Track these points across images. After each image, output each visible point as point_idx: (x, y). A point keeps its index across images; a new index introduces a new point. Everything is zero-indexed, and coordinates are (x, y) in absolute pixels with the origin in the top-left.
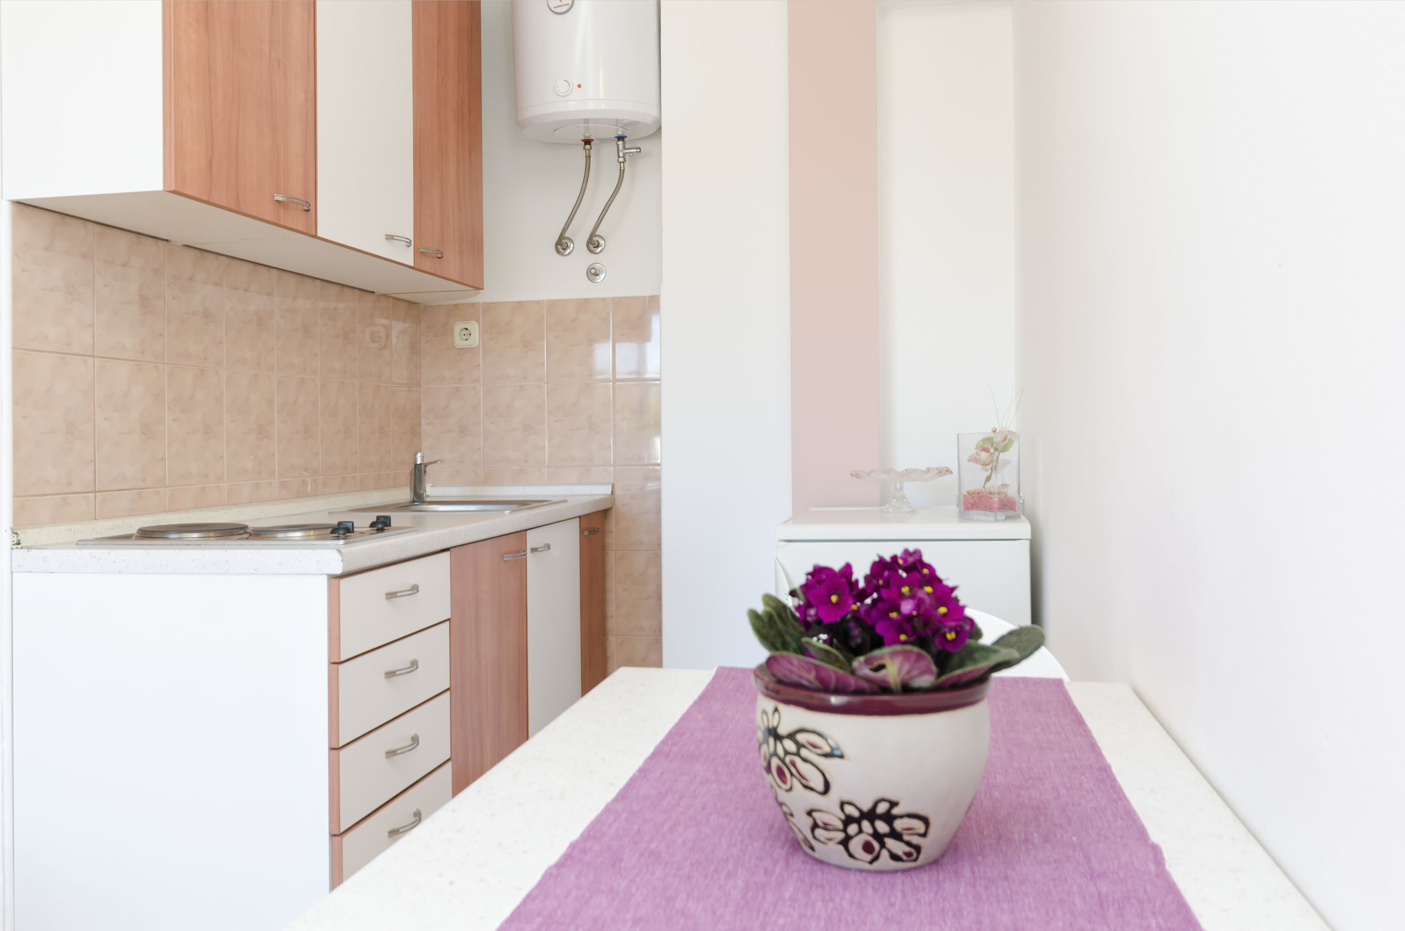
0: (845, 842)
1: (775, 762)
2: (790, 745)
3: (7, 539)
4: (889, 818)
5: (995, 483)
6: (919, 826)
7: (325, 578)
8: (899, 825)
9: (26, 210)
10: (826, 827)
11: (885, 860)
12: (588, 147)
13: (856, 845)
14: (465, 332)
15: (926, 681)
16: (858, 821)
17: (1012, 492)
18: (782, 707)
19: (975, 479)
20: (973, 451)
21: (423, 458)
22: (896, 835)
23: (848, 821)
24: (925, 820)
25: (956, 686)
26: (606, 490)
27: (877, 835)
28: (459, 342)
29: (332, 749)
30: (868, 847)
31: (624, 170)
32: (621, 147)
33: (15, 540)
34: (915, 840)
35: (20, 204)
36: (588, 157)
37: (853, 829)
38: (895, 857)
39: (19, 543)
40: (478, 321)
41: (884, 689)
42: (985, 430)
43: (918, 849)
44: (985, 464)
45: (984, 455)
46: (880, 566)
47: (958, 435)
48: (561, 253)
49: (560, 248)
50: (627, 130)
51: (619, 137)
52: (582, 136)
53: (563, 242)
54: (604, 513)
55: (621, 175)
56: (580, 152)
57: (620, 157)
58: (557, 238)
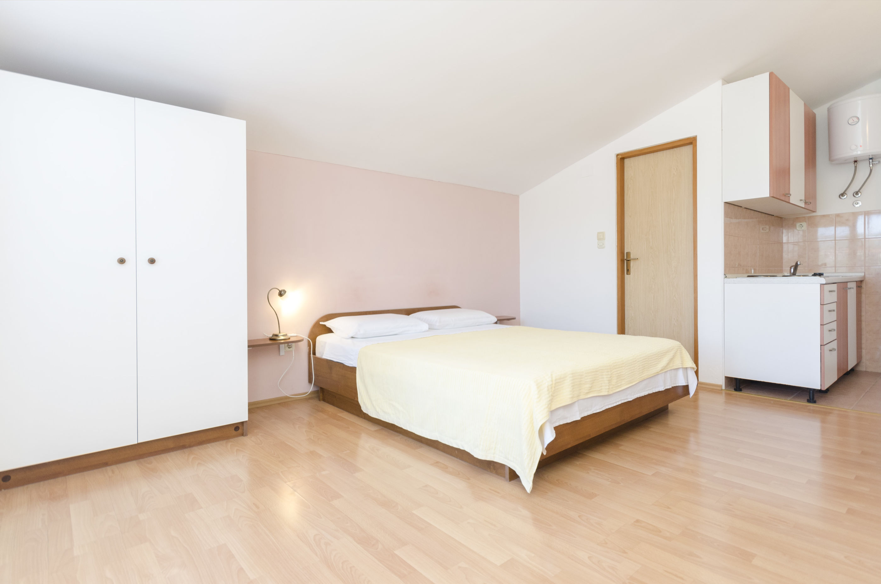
3: (723, 276)
9: (726, 204)
12: (856, 163)
14: (801, 226)
21: (800, 263)
26: (863, 274)
28: (799, 229)
31: (872, 169)
32: (871, 162)
33: (725, 276)
35: (725, 203)
36: (856, 167)
39: (726, 277)
40: (806, 222)
48: (842, 199)
49: (841, 197)
50: (875, 155)
51: (870, 159)
52: (853, 160)
53: (842, 195)
54: (861, 281)
55: (871, 171)
56: (853, 166)
57: (871, 166)
58: (840, 194)
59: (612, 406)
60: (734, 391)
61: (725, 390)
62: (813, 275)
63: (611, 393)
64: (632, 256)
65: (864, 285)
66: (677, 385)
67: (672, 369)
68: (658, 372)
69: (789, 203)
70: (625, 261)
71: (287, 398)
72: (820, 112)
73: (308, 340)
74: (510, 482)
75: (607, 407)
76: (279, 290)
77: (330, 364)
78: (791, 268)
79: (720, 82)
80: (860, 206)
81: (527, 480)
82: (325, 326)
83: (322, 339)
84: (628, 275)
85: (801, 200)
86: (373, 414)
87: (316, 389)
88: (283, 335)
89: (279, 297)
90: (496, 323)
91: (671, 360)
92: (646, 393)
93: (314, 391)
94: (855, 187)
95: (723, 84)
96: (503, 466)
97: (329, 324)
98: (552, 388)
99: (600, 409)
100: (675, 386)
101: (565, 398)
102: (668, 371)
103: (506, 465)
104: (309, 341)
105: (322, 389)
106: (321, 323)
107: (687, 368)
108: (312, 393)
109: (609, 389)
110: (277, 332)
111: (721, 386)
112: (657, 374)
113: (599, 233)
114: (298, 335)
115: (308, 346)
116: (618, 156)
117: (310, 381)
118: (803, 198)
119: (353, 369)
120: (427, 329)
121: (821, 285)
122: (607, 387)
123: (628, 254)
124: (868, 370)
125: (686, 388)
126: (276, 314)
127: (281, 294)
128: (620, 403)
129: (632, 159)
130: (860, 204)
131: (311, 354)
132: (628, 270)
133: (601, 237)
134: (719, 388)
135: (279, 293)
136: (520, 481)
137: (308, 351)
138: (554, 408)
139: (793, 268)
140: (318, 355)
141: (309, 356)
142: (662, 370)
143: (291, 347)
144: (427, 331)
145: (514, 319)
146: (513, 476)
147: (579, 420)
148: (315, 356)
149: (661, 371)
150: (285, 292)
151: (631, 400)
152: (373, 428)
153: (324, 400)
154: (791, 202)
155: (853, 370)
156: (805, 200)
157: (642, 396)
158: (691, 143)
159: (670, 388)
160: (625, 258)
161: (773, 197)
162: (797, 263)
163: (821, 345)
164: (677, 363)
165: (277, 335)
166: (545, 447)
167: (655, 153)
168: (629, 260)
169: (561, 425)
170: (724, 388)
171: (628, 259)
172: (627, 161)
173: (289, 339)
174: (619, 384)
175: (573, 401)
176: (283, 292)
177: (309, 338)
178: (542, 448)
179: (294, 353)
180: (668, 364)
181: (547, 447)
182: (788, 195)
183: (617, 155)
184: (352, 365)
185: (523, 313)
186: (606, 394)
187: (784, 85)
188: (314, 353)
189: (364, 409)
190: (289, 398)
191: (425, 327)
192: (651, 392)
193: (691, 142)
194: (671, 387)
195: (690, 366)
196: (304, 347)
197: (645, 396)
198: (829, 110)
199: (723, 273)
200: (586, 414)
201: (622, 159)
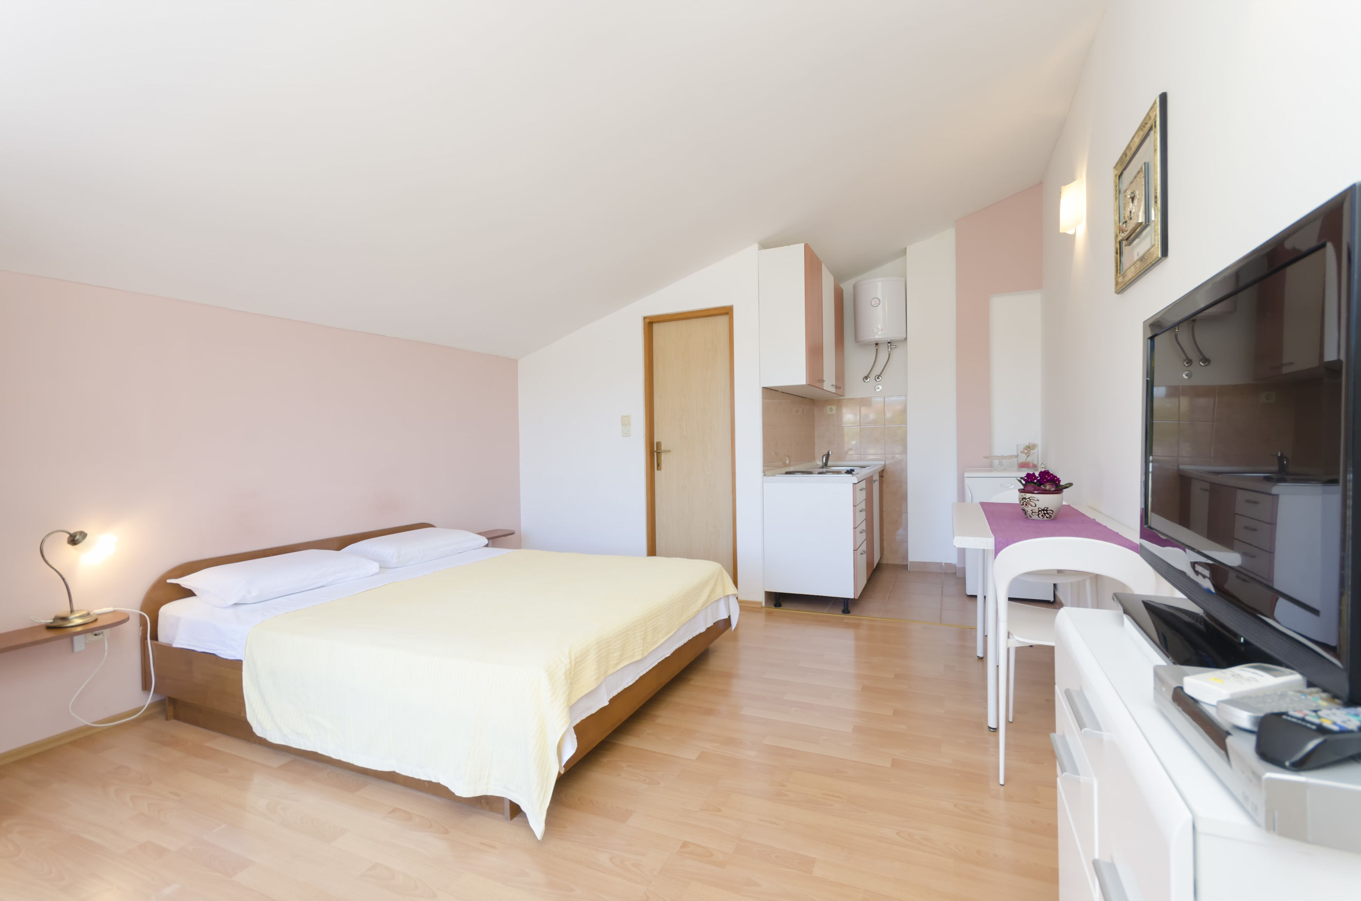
0: (1038, 515)
1: (1025, 503)
2: (1028, 500)
4: (1047, 510)
5: (1029, 459)
6: (1052, 512)
7: (852, 484)
8: (1048, 512)
10: (1035, 512)
11: (1045, 518)
12: (877, 346)
13: (1040, 515)
14: (829, 409)
15: (1053, 489)
16: (1041, 511)
17: (1035, 463)
18: (1026, 494)
19: (1023, 458)
20: (1022, 450)
22: (1048, 513)
23: (1039, 511)
24: (1053, 511)
25: (1058, 490)
26: (883, 463)
27: (1044, 514)
28: (829, 412)
29: (854, 528)
30: (1042, 516)
31: (890, 353)
32: (890, 346)
33: (764, 472)
34: (1051, 515)
35: (763, 387)
36: (877, 350)
37: (1040, 512)
38: (1047, 517)
39: (765, 474)
40: (835, 405)
41: (1046, 490)
42: (1027, 443)
43: (1051, 516)
44: (1026, 454)
45: (1026, 451)
46: (1041, 473)
47: (1017, 445)
48: (865, 381)
49: (865, 380)
50: (893, 340)
51: (889, 343)
52: (875, 342)
53: (866, 378)
54: (883, 471)
55: (889, 355)
56: (874, 348)
57: (889, 350)
58: (864, 376)
59: (647, 670)
60: (774, 607)
61: (765, 607)
62: (845, 472)
63: (646, 654)
64: (663, 448)
65: (884, 475)
66: (719, 619)
67: (713, 601)
68: (698, 611)
69: (823, 389)
70: (655, 454)
71: (88, 728)
72: (847, 287)
73: (141, 615)
74: (512, 821)
75: (641, 674)
76: (69, 533)
77: (188, 655)
78: (823, 457)
79: (756, 246)
80: (881, 390)
81: (537, 820)
82: (178, 585)
83: (170, 611)
84: (658, 471)
85: (833, 385)
86: (275, 738)
87: (158, 698)
88: (81, 617)
89: (70, 546)
90: (487, 546)
91: (713, 591)
92: (685, 641)
93: (156, 702)
94: (877, 371)
95: (759, 249)
96: (500, 800)
97: (185, 582)
98: (570, 673)
99: (632, 680)
100: (716, 621)
101: (588, 680)
102: (708, 606)
103: (506, 798)
104: (142, 617)
105: (173, 701)
106: (169, 581)
107: (728, 596)
108: (151, 706)
109: (643, 650)
110: (64, 610)
111: (761, 603)
112: (698, 612)
113: (623, 417)
114: (115, 609)
115: (141, 626)
116: (646, 320)
117: (146, 687)
118: (834, 384)
119: (237, 665)
120: (377, 570)
121: (854, 484)
122: (642, 648)
123: (659, 444)
124: (889, 563)
125: (727, 622)
126: (63, 579)
127: (74, 540)
128: (656, 663)
129: (662, 325)
130: (881, 388)
131: (147, 639)
132: (658, 465)
133: (626, 421)
134: (760, 606)
135: (69, 538)
136: (527, 822)
137: (141, 635)
138: (574, 700)
139: (825, 457)
140: (162, 638)
141: (144, 642)
142: (703, 606)
143: (99, 634)
144: (377, 574)
145: (512, 534)
146: (516, 810)
147: (608, 705)
148: (155, 642)
149: (701, 607)
150: (84, 535)
151: (669, 655)
152: (277, 761)
153: (176, 717)
154: (824, 389)
155: (878, 565)
156: (836, 386)
157: (682, 646)
158: (727, 314)
159: (712, 626)
160: (655, 449)
161: (809, 385)
162: (828, 453)
163: (854, 550)
164: (719, 593)
165: (65, 619)
166: (563, 764)
167: (688, 321)
168: (659, 453)
169: (583, 720)
170: (764, 605)
171: (659, 451)
172: (656, 327)
173: (96, 620)
174: (656, 639)
175: (600, 682)
176: (80, 535)
177: (141, 610)
178: (558, 766)
179: (108, 642)
180: (709, 596)
181: (565, 764)
182: (822, 381)
183: (645, 318)
184: (235, 657)
185: (526, 524)
186: (639, 658)
187: (817, 258)
188: (155, 637)
189: (258, 731)
190: (92, 728)
191: (374, 567)
192: (690, 637)
193: (727, 312)
194: (712, 624)
195: (731, 593)
196: (132, 629)
197: (685, 644)
198: (855, 287)
199: (762, 471)
200: (615, 693)
201: (650, 323)
